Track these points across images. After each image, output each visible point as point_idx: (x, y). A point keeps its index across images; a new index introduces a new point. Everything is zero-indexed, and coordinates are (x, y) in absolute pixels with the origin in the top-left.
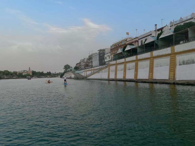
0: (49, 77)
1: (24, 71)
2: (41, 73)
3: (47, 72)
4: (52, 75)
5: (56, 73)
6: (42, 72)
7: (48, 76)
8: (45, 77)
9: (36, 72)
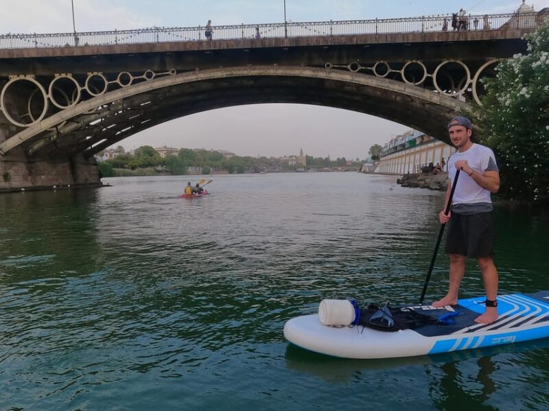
0: (340, 171)
1: (290, 157)
2: (324, 161)
3: (338, 159)
4: (349, 165)
5: (360, 161)
6: (327, 159)
7: (340, 168)
8: (333, 171)
9: (314, 158)
